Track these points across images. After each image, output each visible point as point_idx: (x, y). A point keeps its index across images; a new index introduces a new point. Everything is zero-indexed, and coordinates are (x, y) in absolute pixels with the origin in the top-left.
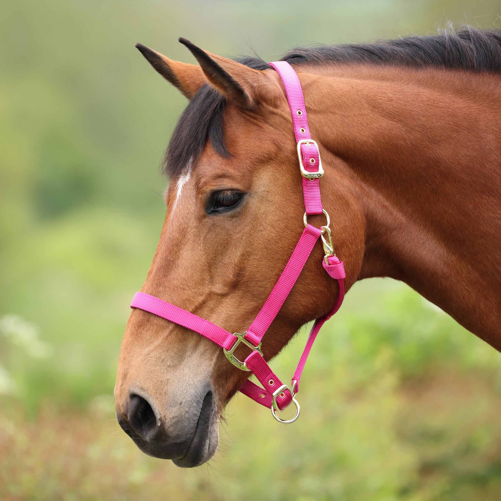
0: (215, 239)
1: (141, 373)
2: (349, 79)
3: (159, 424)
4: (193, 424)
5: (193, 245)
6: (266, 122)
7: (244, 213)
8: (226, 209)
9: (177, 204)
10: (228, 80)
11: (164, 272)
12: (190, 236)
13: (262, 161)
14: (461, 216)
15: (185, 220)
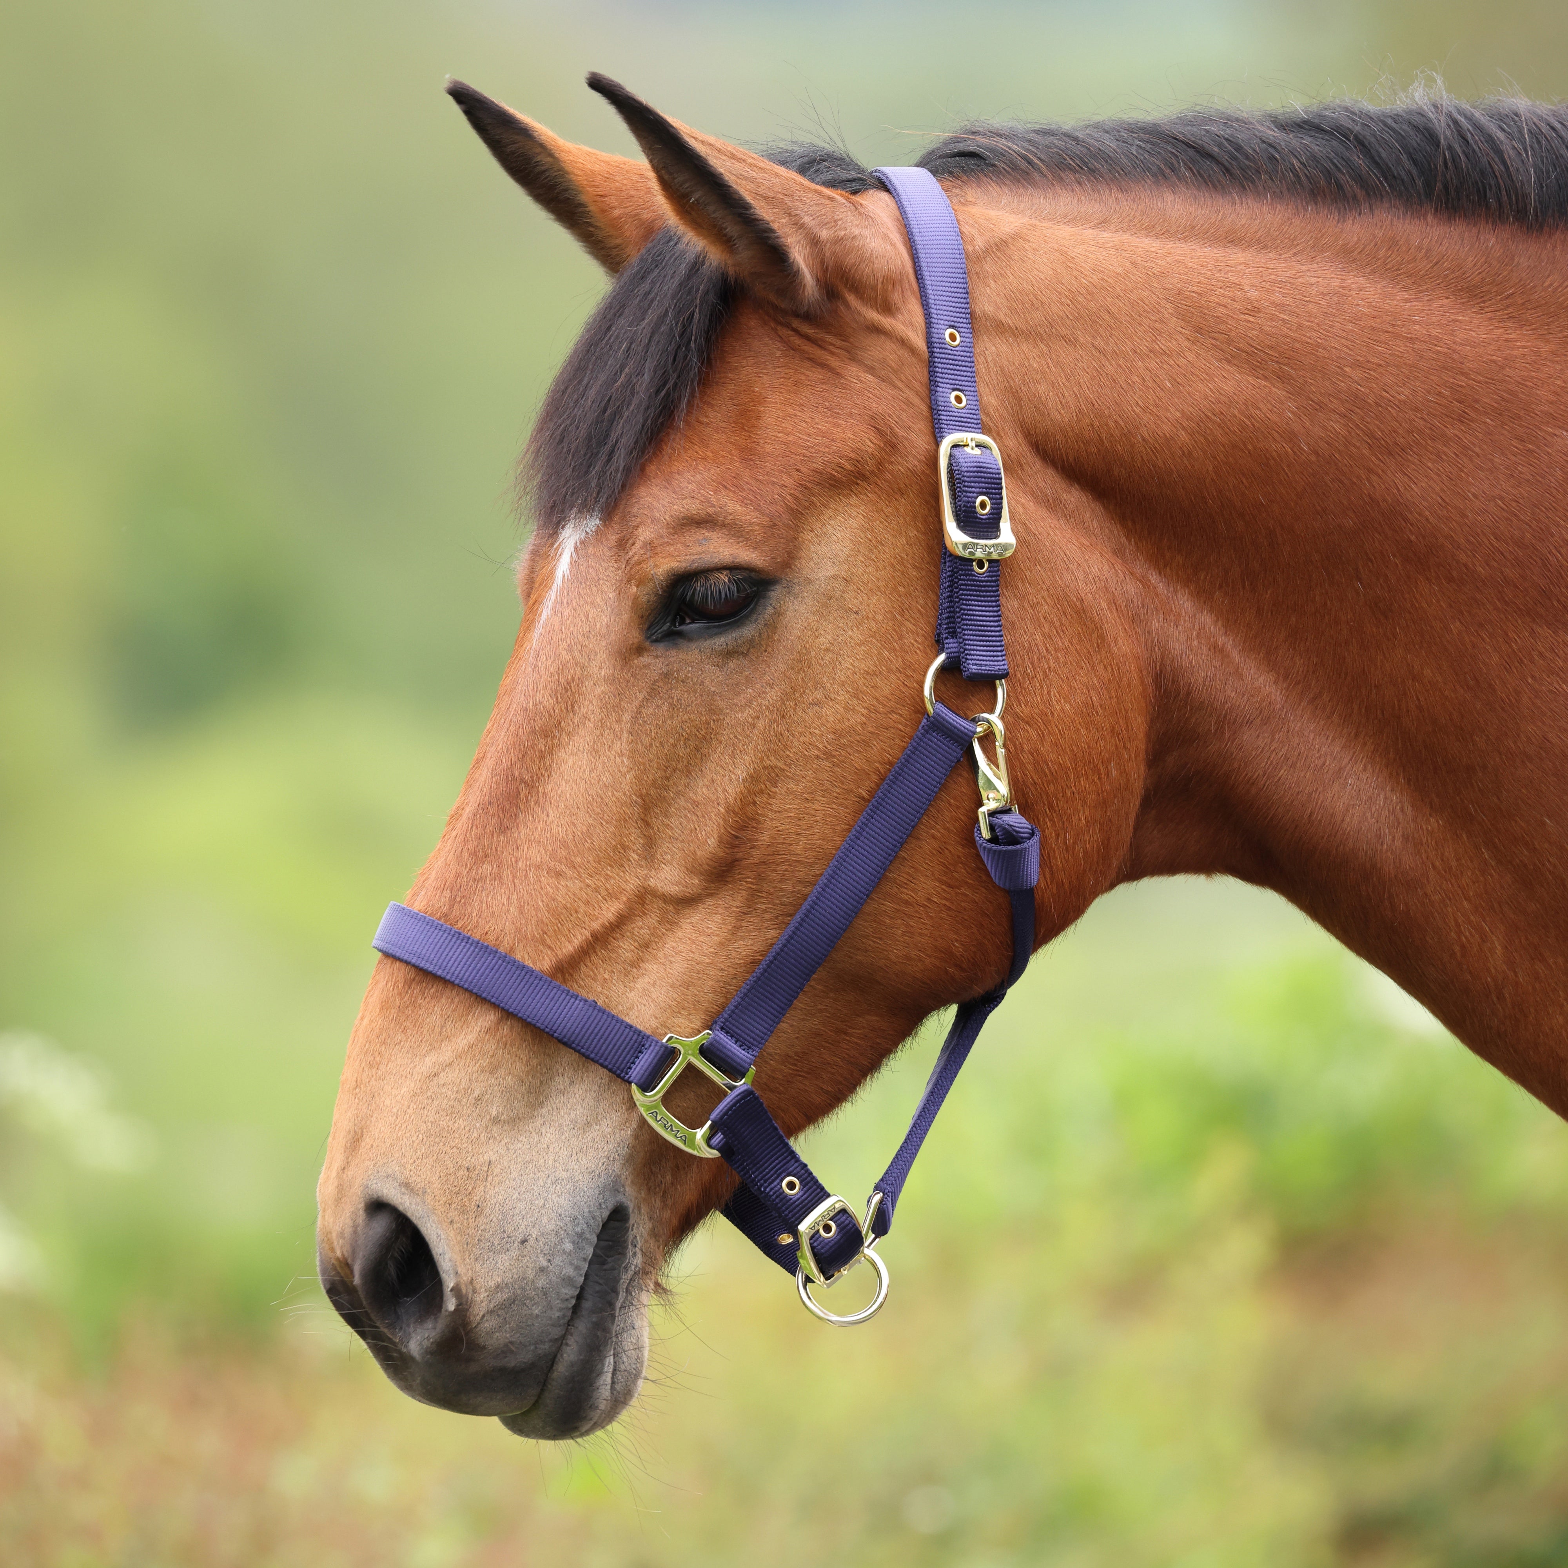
0: (669, 722)
1: (408, 1135)
2: (1126, 237)
3: (451, 1305)
4: (560, 1310)
5: (598, 737)
6: (854, 359)
7: (767, 645)
8: (708, 628)
9: (556, 602)
10: (740, 215)
11: (499, 816)
12: (591, 708)
13: (833, 482)
14: (1462, 690)
15: (577, 654)
